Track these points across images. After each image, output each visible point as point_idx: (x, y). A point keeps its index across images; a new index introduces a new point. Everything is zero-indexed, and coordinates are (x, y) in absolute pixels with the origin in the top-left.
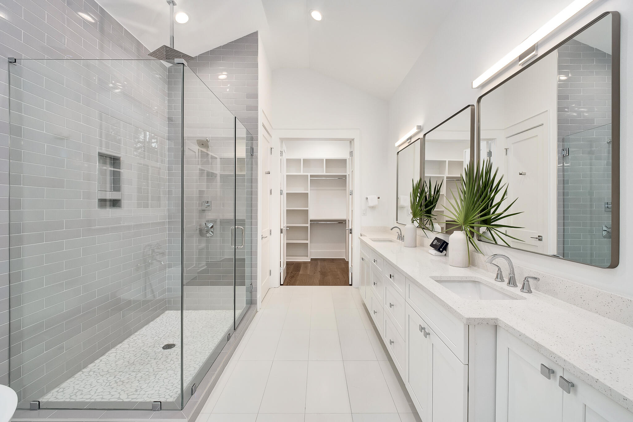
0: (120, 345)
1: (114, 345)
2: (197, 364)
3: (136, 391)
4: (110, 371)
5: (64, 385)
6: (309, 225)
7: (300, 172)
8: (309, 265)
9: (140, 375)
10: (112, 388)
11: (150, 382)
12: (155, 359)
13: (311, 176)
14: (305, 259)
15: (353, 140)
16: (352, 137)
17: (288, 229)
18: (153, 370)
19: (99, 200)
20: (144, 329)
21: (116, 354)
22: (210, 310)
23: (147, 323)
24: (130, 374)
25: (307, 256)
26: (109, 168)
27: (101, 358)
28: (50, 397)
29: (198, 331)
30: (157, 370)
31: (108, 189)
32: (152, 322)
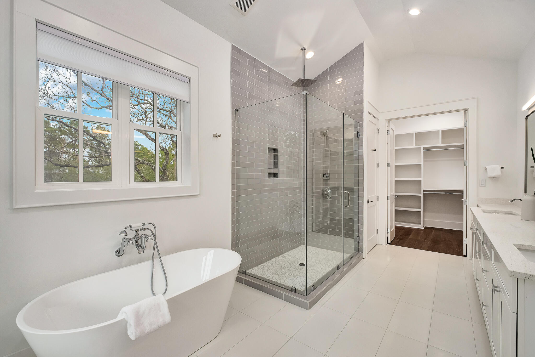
0: (278, 257)
1: (275, 256)
2: (317, 278)
3: (285, 281)
4: (273, 268)
5: (254, 268)
6: (422, 195)
7: (413, 145)
8: (422, 232)
9: (286, 274)
10: (274, 276)
11: (291, 279)
12: (294, 269)
13: (425, 148)
14: (419, 226)
15: (467, 109)
16: (466, 107)
17: (397, 196)
18: (293, 274)
19: (268, 173)
20: (290, 252)
21: (275, 261)
22: (329, 250)
23: (291, 249)
24: (282, 273)
25: (420, 224)
26: (273, 154)
27: (269, 261)
28: (249, 271)
29: (320, 261)
30: (295, 275)
31: (272, 168)
32: (294, 249)
